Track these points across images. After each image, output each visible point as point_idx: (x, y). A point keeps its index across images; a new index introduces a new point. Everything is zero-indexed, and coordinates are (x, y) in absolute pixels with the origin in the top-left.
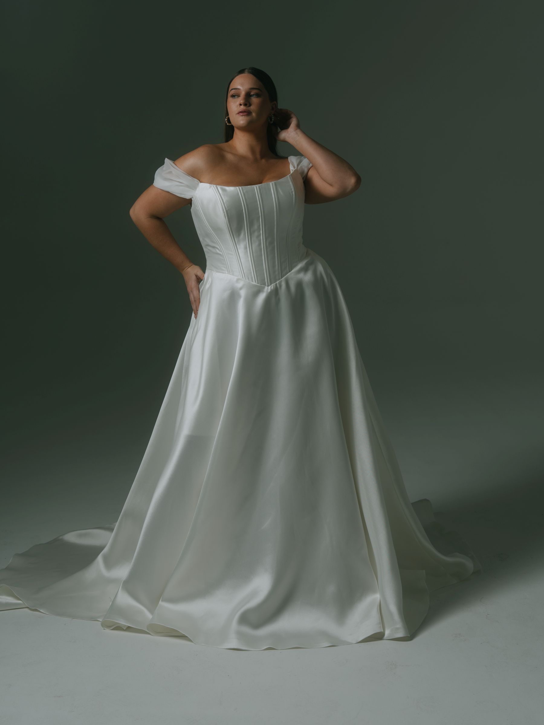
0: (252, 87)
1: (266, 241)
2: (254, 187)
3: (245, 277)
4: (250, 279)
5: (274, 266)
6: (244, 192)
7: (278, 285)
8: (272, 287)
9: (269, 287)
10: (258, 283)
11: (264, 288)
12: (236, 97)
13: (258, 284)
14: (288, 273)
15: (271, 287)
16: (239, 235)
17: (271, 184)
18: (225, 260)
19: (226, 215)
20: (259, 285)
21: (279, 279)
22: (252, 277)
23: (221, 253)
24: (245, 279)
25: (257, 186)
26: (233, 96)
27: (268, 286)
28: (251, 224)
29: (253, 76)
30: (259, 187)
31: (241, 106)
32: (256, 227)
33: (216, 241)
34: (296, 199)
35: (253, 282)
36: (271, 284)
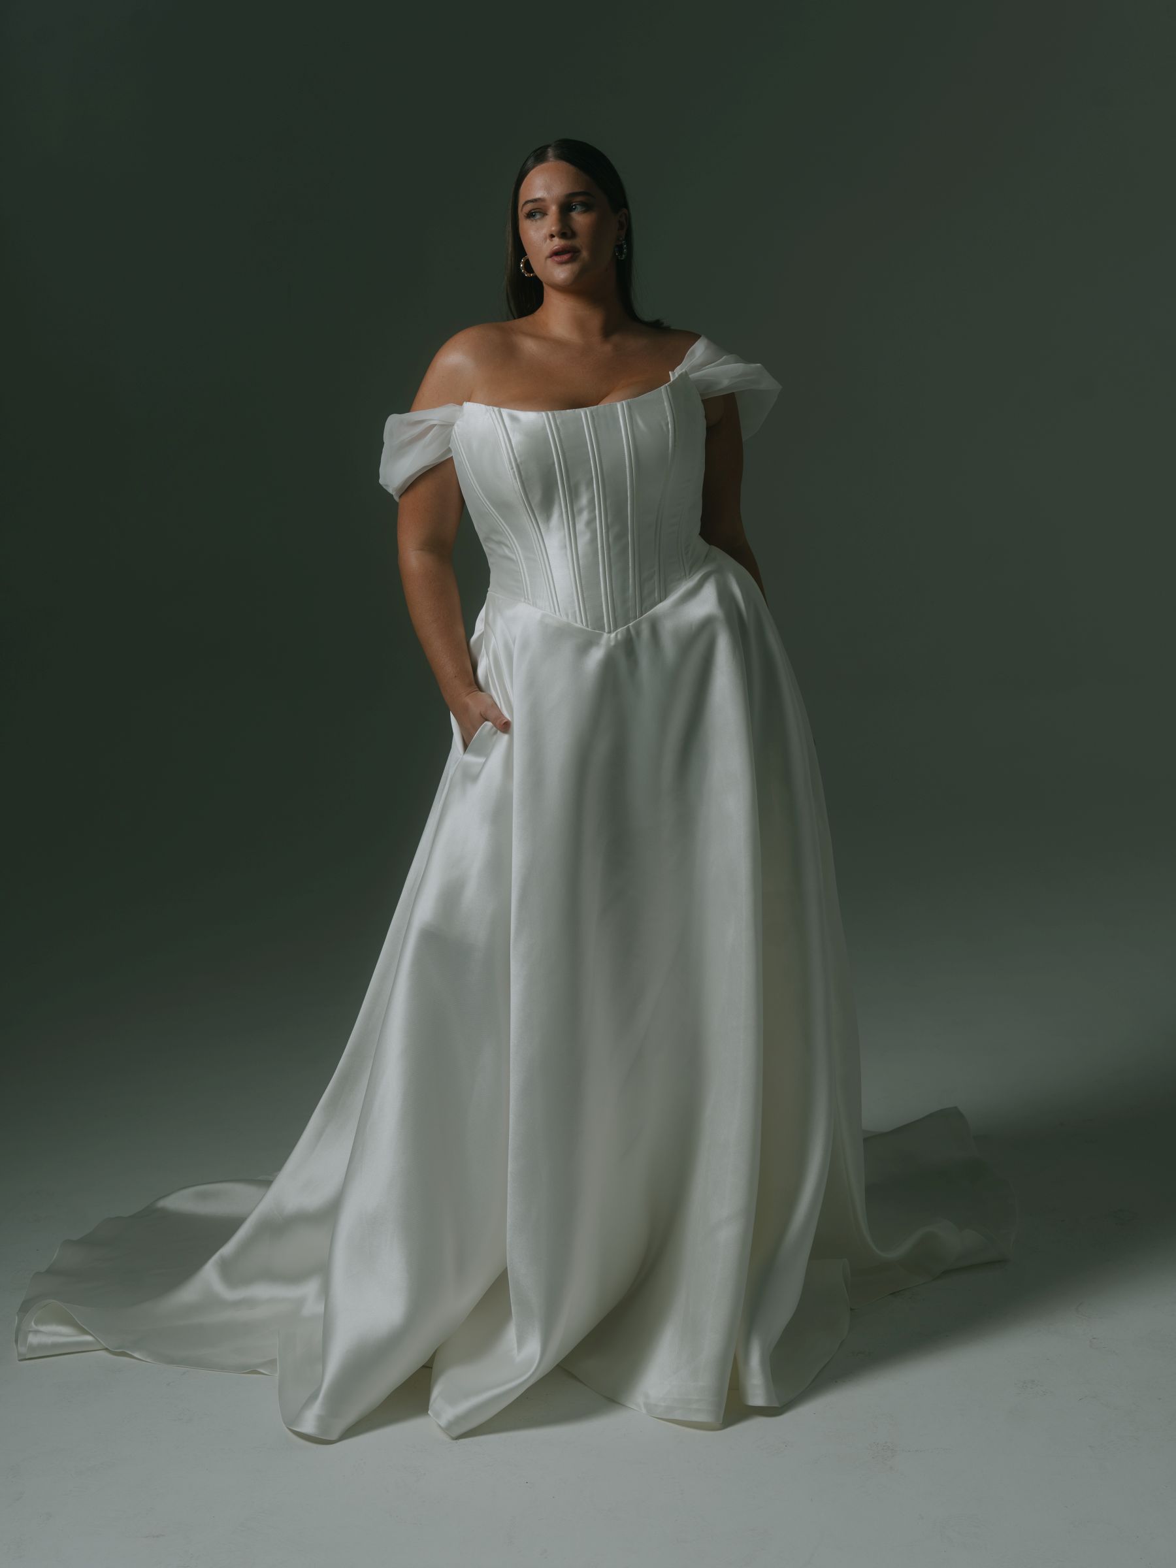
0: (570, 191)
1: (607, 532)
2: (581, 414)
3: (559, 611)
4: (570, 616)
5: (624, 589)
6: (558, 423)
7: (633, 632)
8: (619, 636)
9: (613, 635)
10: (587, 626)
11: (600, 636)
12: (538, 216)
13: (587, 629)
14: (656, 605)
15: (616, 635)
16: (548, 518)
17: (620, 408)
18: (521, 572)
19: (516, 473)
20: (589, 629)
21: (635, 618)
22: (575, 612)
23: (514, 557)
24: (560, 614)
25: (588, 410)
26: (530, 215)
27: (610, 632)
28: (573, 494)
29: (568, 164)
30: (591, 413)
31: (553, 239)
32: (584, 500)
33: (501, 530)
34: (675, 441)
35: (576, 622)
36: (616, 628)
